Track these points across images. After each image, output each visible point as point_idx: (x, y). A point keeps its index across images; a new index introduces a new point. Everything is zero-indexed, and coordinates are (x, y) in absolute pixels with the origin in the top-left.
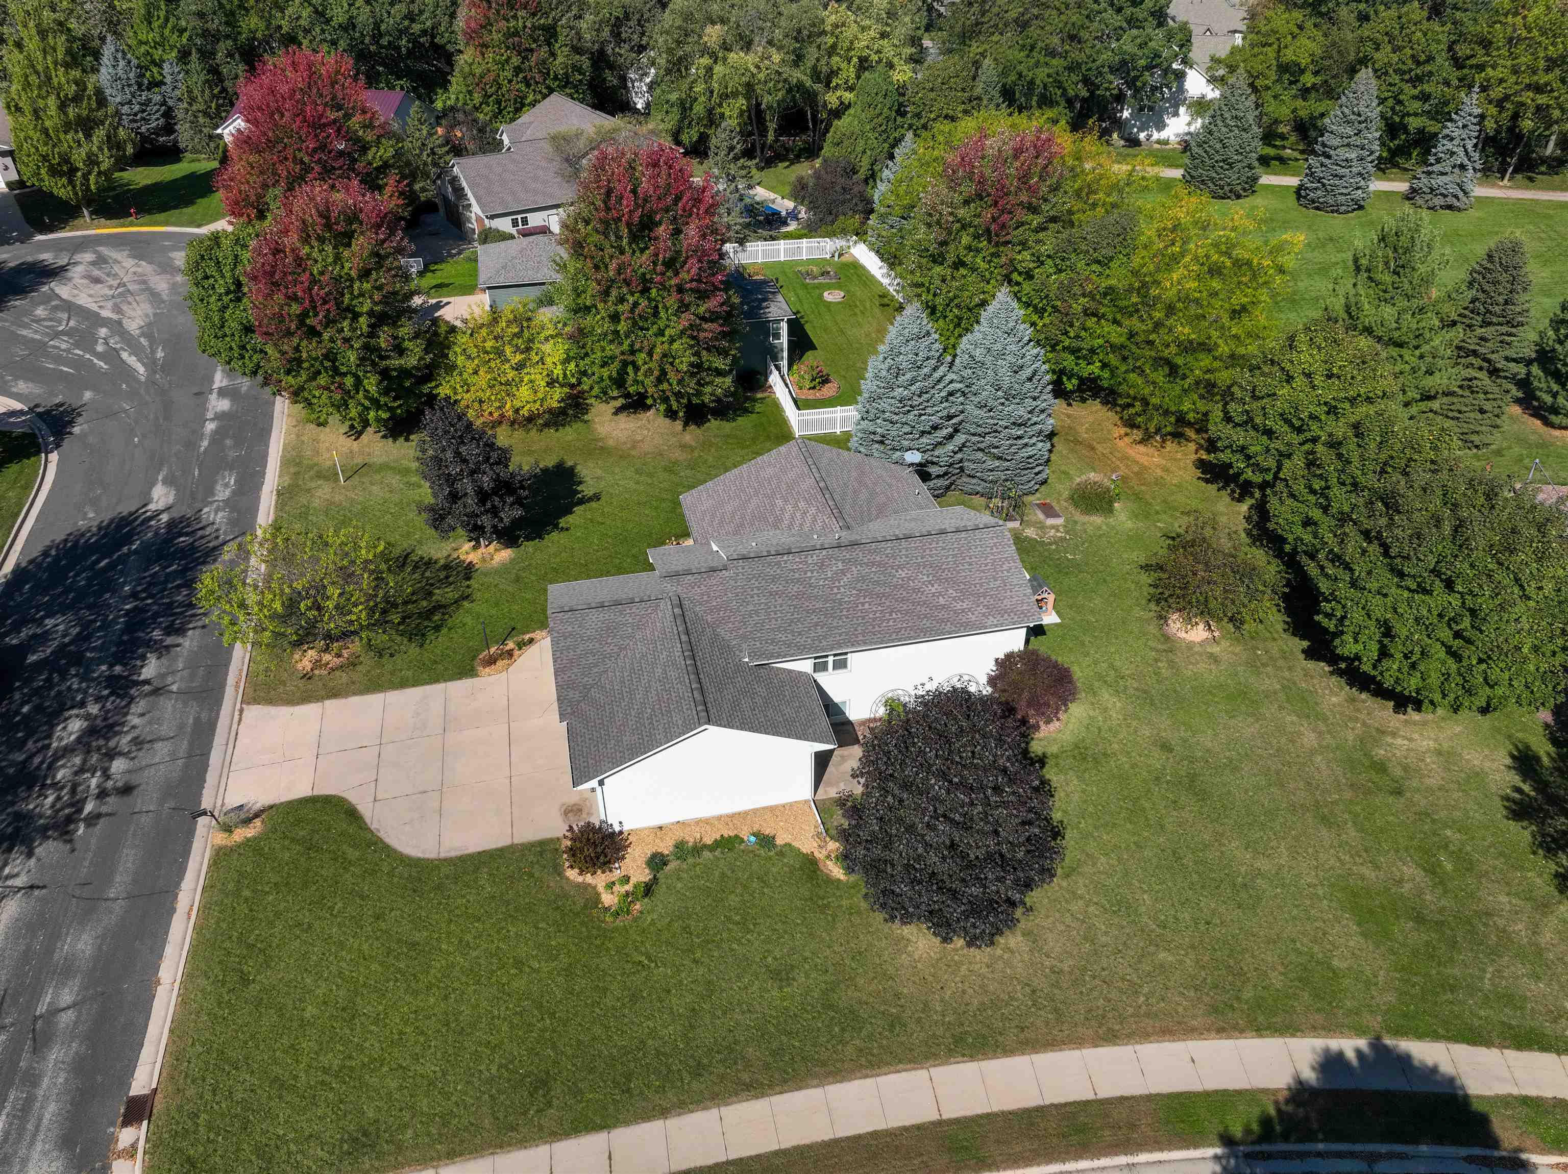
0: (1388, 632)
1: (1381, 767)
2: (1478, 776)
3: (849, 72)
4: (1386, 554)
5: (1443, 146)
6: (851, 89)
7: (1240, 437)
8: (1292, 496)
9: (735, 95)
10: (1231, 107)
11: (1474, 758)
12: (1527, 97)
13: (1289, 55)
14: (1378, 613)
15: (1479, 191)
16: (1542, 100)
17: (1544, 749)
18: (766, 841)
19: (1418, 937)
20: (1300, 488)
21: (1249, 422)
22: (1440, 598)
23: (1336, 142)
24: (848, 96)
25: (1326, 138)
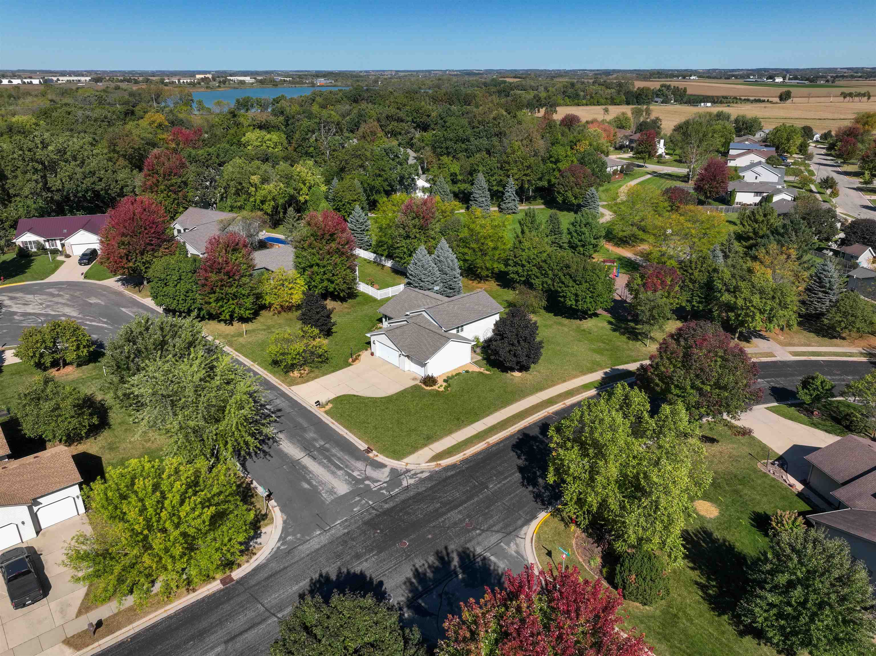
0: (576, 295)
1: (584, 330)
2: (602, 328)
3: (305, 189)
4: (571, 277)
5: (507, 194)
6: (307, 195)
7: (515, 269)
8: (537, 277)
9: (270, 201)
10: (442, 188)
11: (600, 325)
12: (524, 178)
13: (452, 170)
14: (573, 292)
15: (520, 208)
16: (528, 178)
17: (612, 320)
18: (467, 372)
19: (609, 353)
20: (539, 275)
21: (516, 264)
22: (585, 285)
23: (478, 196)
24: (307, 197)
25: (474, 195)
